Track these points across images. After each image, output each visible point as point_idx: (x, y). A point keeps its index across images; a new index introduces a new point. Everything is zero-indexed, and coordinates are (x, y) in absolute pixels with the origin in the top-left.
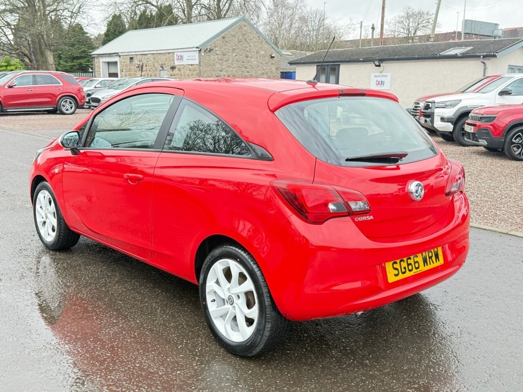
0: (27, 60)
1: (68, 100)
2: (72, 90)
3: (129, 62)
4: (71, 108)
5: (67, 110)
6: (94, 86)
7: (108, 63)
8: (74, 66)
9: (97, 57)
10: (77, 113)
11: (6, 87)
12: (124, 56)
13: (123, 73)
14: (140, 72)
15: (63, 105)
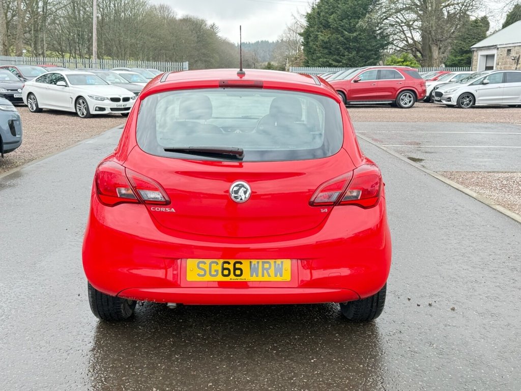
0: (419, 54)
1: (408, 94)
2: (414, 84)
3: (506, 55)
4: (410, 102)
5: (406, 104)
6: (449, 80)
7: (487, 56)
8: (463, 60)
9: (476, 51)
10: (414, 107)
11: (352, 82)
12: (502, 49)
13: (499, 66)
14: (516, 65)
15: (402, 99)
